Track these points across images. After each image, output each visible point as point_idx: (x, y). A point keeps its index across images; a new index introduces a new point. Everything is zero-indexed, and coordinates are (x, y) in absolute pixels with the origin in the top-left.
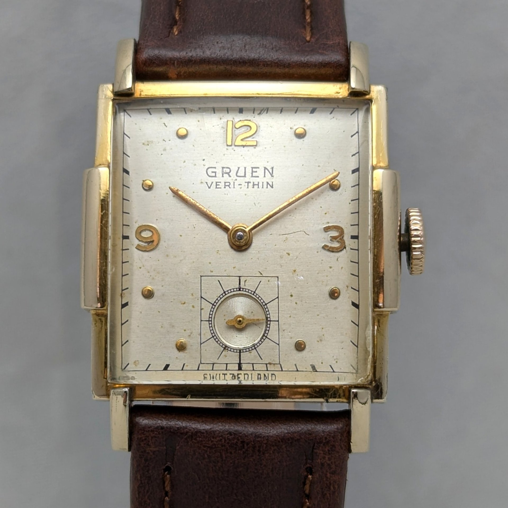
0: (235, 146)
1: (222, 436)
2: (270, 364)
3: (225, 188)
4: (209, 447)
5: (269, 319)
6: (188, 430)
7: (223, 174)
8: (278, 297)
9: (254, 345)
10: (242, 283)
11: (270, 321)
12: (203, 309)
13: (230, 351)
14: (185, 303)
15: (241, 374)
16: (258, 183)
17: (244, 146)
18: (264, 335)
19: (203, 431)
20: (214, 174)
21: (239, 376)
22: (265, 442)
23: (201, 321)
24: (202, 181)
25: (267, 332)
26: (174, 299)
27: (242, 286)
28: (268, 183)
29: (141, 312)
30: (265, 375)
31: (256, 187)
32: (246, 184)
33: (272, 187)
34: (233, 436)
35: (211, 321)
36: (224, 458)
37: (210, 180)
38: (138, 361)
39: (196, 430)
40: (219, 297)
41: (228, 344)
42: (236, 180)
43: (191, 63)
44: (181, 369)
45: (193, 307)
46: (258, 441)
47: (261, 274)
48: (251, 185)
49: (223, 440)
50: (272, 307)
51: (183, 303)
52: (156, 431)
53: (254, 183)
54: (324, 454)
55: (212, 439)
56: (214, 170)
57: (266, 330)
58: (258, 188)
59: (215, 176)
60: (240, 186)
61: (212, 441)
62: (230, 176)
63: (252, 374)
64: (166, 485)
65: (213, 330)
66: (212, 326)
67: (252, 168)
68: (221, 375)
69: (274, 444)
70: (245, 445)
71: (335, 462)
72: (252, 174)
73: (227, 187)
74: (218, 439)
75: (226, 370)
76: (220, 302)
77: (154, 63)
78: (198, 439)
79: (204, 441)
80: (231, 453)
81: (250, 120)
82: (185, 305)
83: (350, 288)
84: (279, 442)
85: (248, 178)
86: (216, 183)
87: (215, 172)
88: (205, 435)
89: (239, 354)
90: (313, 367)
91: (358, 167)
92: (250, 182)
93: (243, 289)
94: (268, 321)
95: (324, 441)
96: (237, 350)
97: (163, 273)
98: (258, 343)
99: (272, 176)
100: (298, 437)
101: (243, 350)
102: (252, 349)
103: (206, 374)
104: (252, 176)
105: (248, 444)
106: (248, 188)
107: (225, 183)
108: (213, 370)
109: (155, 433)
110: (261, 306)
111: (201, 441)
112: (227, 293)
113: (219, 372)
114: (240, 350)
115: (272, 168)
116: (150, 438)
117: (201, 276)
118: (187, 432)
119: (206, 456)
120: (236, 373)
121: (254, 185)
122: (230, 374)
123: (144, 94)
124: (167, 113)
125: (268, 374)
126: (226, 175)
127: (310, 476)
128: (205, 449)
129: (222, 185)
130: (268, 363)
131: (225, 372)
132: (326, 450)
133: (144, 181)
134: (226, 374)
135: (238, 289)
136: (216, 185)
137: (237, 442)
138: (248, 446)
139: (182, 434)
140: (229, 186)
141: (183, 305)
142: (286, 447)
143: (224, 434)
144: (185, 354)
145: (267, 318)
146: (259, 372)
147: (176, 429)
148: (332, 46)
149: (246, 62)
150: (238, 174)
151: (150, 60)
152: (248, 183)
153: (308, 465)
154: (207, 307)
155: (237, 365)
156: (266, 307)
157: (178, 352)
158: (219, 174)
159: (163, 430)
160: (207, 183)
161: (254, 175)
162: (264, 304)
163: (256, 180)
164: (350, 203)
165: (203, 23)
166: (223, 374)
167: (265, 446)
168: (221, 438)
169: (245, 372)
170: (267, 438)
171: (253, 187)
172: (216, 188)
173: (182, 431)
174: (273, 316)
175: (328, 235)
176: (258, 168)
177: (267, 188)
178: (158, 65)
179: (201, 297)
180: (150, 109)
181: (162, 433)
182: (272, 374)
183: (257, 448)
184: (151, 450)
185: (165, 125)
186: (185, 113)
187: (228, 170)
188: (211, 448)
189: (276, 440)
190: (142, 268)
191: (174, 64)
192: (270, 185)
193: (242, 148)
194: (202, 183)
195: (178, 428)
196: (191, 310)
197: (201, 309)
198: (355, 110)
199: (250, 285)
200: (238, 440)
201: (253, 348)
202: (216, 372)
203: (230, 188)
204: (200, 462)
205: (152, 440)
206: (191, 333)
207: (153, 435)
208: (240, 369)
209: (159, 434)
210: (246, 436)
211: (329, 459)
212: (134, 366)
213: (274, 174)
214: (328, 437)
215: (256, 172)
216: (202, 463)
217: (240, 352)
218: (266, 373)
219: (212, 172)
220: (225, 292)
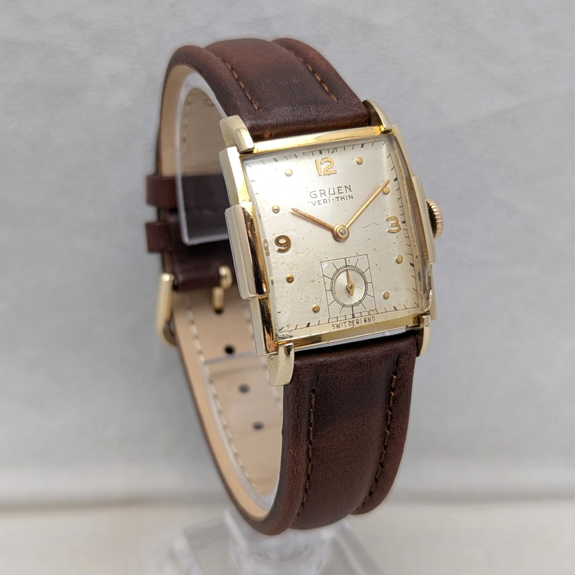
0: (324, 175)
1: (347, 362)
2: (370, 310)
3: (324, 203)
4: (341, 371)
5: (366, 282)
6: (327, 362)
7: (321, 195)
8: (369, 267)
9: (360, 301)
10: (347, 262)
11: (367, 283)
12: (326, 283)
13: (347, 307)
14: (313, 281)
15: (354, 320)
16: (344, 196)
17: (329, 175)
18: (365, 293)
19: (336, 361)
20: (315, 196)
21: (354, 321)
22: (373, 360)
23: (326, 291)
24: (309, 202)
25: (366, 290)
26: (307, 280)
27: (348, 264)
28: (349, 196)
29: (287, 292)
30: (368, 318)
31: (343, 199)
32: (337, 199)
33: (352, 198)
34: (354, 361)
35: (332, 290)
36: (350, 376)
37: (314, 200)
38: (289, 324)
39: (332, 361)
40: (335, 273)
41: (345, 303)
42: (330, 197)
43: (278, 126)
44: (318, 324)
45: (319, 282)
46: (369, 360)
47: (357, 254)
48: (339, 199)
49: (349, 365)
50: (367, 274)
51: (312, 281)
52: (308, 367)
53: (341, 197)
54: (405, 360)
55: (342, 365)
56: (315, 193)
57: (365, 290)
58: (344, 200)
59: (317, 197)
60: (333, 201)
61: (342, 367)
62: (325, 195)
63: (361, 319)
64: (312, 401)
65: (334, 295)
66: (333, 293)
67: (338, 188)
68: (343, 323)
69: (378, 360)
70: (362, 365)
71: (411, 364)
72: (338, 191)
73: (325, 203)
74: (346, 364)
75: (346, 319)
76: (336, 277)
77: (256, 129)
78: (334, 367)
79: (338, 367)
80: (354, 371)
81: (328, 158)
82: (314, 282)
83: (408, 254)
84: (380, 358)
85: (337, 195)
86: (318, 201)
87: (316, 194)
88: (338, 363)
89: (351, 308)
90: (395, 308)
91: (396, 177)
92: (339, 197)
93: (349, 266)
94: (366, 283)
95: (405, 352)
96: (350, 305)
97: (297, 264)
98: (362, 298)
99: (351, 191)
100: (390, 353)
101: (354, 305)
102: (359, 304)
103: (334, 324)
104: (339, 193)
105: (363, 364)
106: (338, 201)
107: (324, 200)
108: (337, 321)
109: (308, 368)
110: (361, 274)
111: (336, 368)
112: (339, 270)
113: (341, 322)
114: (352, 305)
115: (349, 186)
116: (305, 372)
117: (321, 262)
118: (327, 364)
119: (339, 377)
120: (351, 320)
121: (341, 198)
122: (348, 322)
123: (259, 150)
124: (275, 162)
125: (370, 317)
126: (323, 195)
127: (395, 377)
128: (339, 372)
129: (322, 202)
130: (369, 310)
131: (345, 321)
132: (407, 358)
133: (273, 207)
134: (346, 322)
135: (346, 267)
136: (319, 203)
137: (357, 364)
138: (364, 365)
139: (323, 365)
140: (326, 202)
141: (312, 283)
142: (384, 361)
143: (349, 361)
144: (319, 314)
145: (365, 282)
146: (365, 317)
147: (320, 363)
148: (356, 104)
149: (311, 121)
150: (330, 193)
151: (252, 127)
152: (338, 198)
153: (394, 370)
154: (329, 281)
155: (351, 315)
156: (363, 275)
157: (314, 313)
158: (319, 195)
159: (312, 366)
160: (312, 202)
161: (340, 192)
162: (362, 273)
163: (342, 195)
164: (397, 201)
165: (275, 99)
166: (344, 322)
167: (373, 362)
168: (347, 363)
169: (357, 319)
170: (373, 357)
171: (341, 200)
172: (319, 204)
173: (324, 364)
174: (369, 280)
175: (389, 223)
176: (341, 187)
177: (350, 199)
178: (259, 131)
179: (324, 276)
180: (263, 160)
181: (312, 367)
182: (372, 317)
183: (369, 365)
184: (306, 380)
185: (276, 169)
186: (286, 159)
187: (323, 192)
188: (342, 371)
189: (379, 358)
190: (284, 263)
191: (268, 128)
192: (351, 197)
193: (328, 176)
194: (309, 203)
195: (321, 362)
196: (319, 285)
197: (325, 283)
198: (384, 141)
199: (352, 262)
200: (357, 362)
201: (360, 302)
202: (339, 322)
203: (327, 203)
204: (335, 382)
205: (306, 374)
206: (321, 300)
207: (307, 370)
208: (353, 317)
209: (310, 369)
210: (361, 359)
211: (408, 363)
212: (287, 328)
213: (351, 190)
214: (407, 349)
215: (341, 190)
216: (337, 382)
217: (352, 307)
218: (369, 317)
219: (314, 195)
220: (338, 270)
